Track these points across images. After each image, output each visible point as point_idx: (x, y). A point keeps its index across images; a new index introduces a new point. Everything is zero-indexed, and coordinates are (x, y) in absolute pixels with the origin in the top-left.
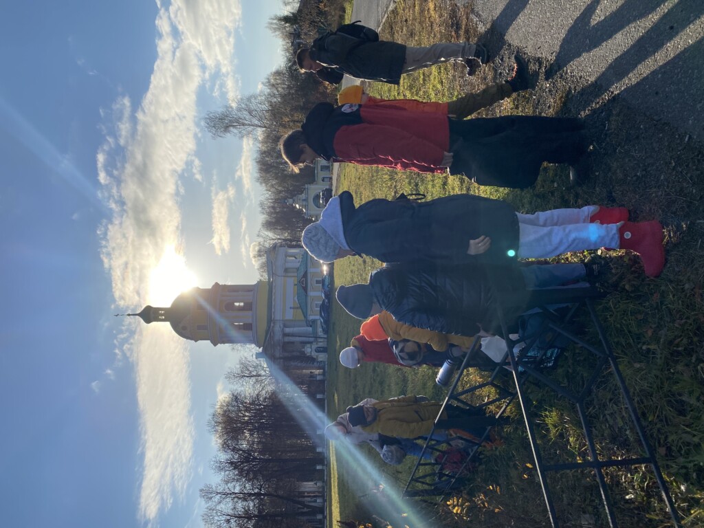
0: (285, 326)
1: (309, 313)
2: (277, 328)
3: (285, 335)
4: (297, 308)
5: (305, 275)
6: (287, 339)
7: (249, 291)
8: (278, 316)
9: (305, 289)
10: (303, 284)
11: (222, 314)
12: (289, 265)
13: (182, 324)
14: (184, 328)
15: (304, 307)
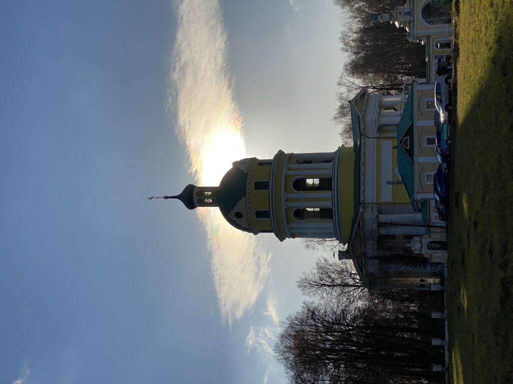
0: (380, 212)
1: (416, 190)
2: (369, 215)
3: (381, 225)
4: (398, 183)
5: (410, 132)
6: (383, 231)
7: (326, 161)
8: (369, 196)
9: (410, 153)
10: (406, 145)
11: (289, 196)
12: (384, 121)
13: (236, 210)
14: (239, 215)
15: (408, 182)
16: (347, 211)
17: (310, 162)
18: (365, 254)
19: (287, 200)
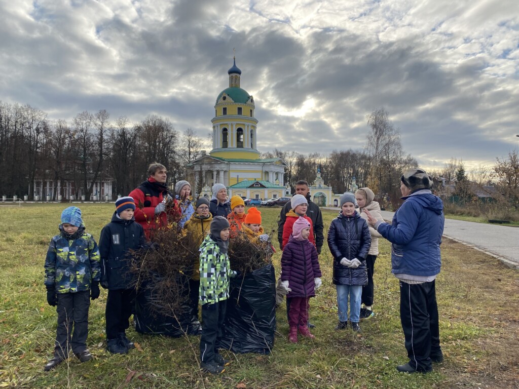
0: (225, 172)
1: (233, 189)
2: (223, 167)
3: (218, 172)
4: (238, 181)
5: (263, 186)
6: (215, 173)
7: (252, 145)
8: (233, 167)
9: (252, 186)
10: (256, 185)
11: (234, 126)
12: (271, 175)
13: (227, 97)
14: (224, 98)
15: (238, 186)
16: (225, 155)
17: (251, 137)
18: (203, 164)
19: (232, 125)
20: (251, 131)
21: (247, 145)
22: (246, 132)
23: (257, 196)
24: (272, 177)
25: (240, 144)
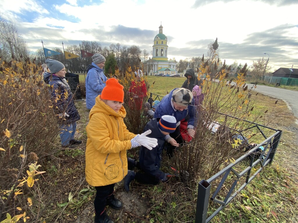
0: (157, 65)
2: (156, 63)
3: (155, 65)
4: (161, 68)
5: (169, 70)
6: (154, 65)
7: (166, 55)
8: (159, 63)
9: (166, 70)
12: (171, 66)
14: (157, 38)
15: (161, 70)
16: (157, 59)
17: (166, 52)
18: (150, 62)
19: (159, 48)
20: (166, 50)
21: (164, 55)
22: (164, 50)
23: (167, 73)
24: (172, 67)
25: (162, 55)
